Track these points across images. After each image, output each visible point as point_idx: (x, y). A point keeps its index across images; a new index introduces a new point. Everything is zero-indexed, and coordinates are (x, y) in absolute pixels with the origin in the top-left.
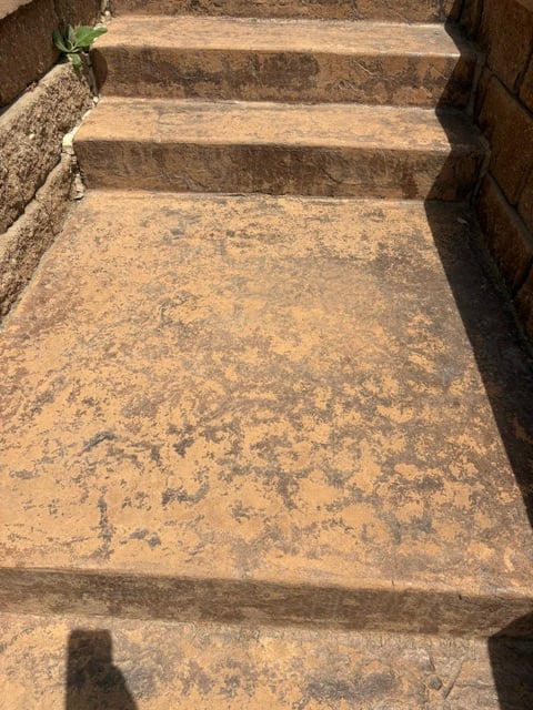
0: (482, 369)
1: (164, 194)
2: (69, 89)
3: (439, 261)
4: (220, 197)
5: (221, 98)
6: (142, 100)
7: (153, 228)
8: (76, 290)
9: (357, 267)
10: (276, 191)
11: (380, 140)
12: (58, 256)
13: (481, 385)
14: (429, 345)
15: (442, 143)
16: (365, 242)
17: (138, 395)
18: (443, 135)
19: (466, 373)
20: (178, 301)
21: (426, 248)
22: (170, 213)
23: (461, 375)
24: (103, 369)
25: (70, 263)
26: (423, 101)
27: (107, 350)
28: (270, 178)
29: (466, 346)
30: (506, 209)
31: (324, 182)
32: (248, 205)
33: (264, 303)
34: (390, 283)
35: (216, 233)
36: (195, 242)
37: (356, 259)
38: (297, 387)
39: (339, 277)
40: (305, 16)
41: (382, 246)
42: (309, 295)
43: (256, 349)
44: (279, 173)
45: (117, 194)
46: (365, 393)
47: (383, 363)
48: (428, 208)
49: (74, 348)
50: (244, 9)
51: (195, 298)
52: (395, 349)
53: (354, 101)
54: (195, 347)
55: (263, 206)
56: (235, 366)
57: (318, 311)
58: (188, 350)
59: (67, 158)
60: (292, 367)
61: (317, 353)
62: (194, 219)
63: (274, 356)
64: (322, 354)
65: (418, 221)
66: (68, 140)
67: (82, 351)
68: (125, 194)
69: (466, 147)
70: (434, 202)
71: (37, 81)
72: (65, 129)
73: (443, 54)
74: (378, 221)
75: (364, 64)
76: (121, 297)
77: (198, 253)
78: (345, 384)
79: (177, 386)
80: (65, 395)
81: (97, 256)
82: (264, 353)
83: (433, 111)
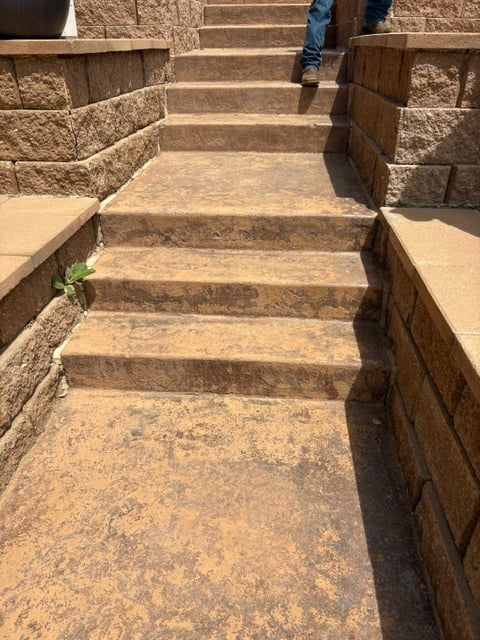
0: (380, 596)
1: (131, 392)
2: (63, 313)
3: (352, 468)
4: (177, 395)
5: (183, 312)
6: (122, 314)
7: (118, 428)
8: (44, 497)
9: (281, 474)
10: (223, 391)
11: (304, 356)
12: (35, 459)
13: (377, 615)
14: (334, 566)
15: (355, 358)
16: (291, 445)
17: (74, 620)
18: (357, 350)
19: (364, 600)
20: (125, 510)
21: (343, 453)
22: (133, 412)
23: (359, 602)
24: (50, 588)
25: (44, 466)
26: (342, 316)
27: (57, 566)
28: (218, 383)
29: (366, 568)
30: (405, 425)
31: (261, 386)
32: (200, 403)
33: (197, 514)
34: (308, 492)
35: (168, 434)
36: (149, 444)
37: (282, 464)
38: (213, 615)
39: (265, 484)
40: (250, 248)
41: (305, 450)
42: (237, 505)
43: (184, 568)
44: (224, 379)
45: (95, 392)
46: (272, 623)
47: (291, 586)
48: (348, 408)
49: (31, 563)
50: (205, 243)
51: (141, 507)
52: (303, 570)
53: (286, 316)
54: (131, 564)
55: (211, 405)
56: (163, 587)
57: (242, 524)
58: (125, 568)
59: (56, 367)
60: (212, 590)
61: (235, 573)
62: (153, 418)
63: (198, 577)
64: (239, 575)
65: (338, 423)
66: (57, 353)
67: (37, 567)
68: (100, 392)
69: (375, 363)
70: (353, 403)
71: (35, 318)
72: (56, 345)
73: (354, 285)
74: (304, 422)
75: (292, 291)
76: (79, 506)
77: (151, 456)
78: (257, 613)
79: (109, 610)
80: (14, 617)
81: (67, 460)
82: (189, 573)
83: (351, 323)
